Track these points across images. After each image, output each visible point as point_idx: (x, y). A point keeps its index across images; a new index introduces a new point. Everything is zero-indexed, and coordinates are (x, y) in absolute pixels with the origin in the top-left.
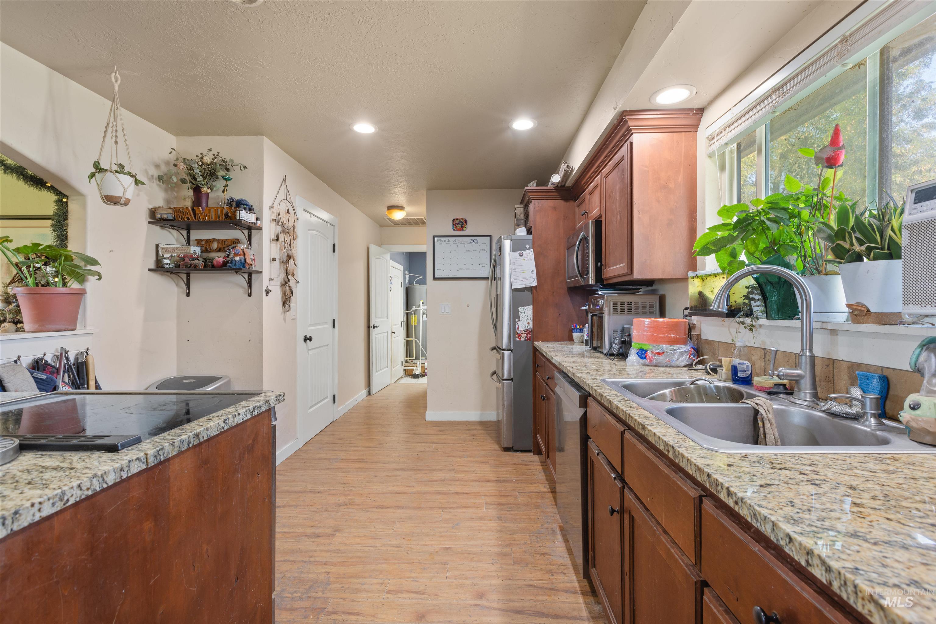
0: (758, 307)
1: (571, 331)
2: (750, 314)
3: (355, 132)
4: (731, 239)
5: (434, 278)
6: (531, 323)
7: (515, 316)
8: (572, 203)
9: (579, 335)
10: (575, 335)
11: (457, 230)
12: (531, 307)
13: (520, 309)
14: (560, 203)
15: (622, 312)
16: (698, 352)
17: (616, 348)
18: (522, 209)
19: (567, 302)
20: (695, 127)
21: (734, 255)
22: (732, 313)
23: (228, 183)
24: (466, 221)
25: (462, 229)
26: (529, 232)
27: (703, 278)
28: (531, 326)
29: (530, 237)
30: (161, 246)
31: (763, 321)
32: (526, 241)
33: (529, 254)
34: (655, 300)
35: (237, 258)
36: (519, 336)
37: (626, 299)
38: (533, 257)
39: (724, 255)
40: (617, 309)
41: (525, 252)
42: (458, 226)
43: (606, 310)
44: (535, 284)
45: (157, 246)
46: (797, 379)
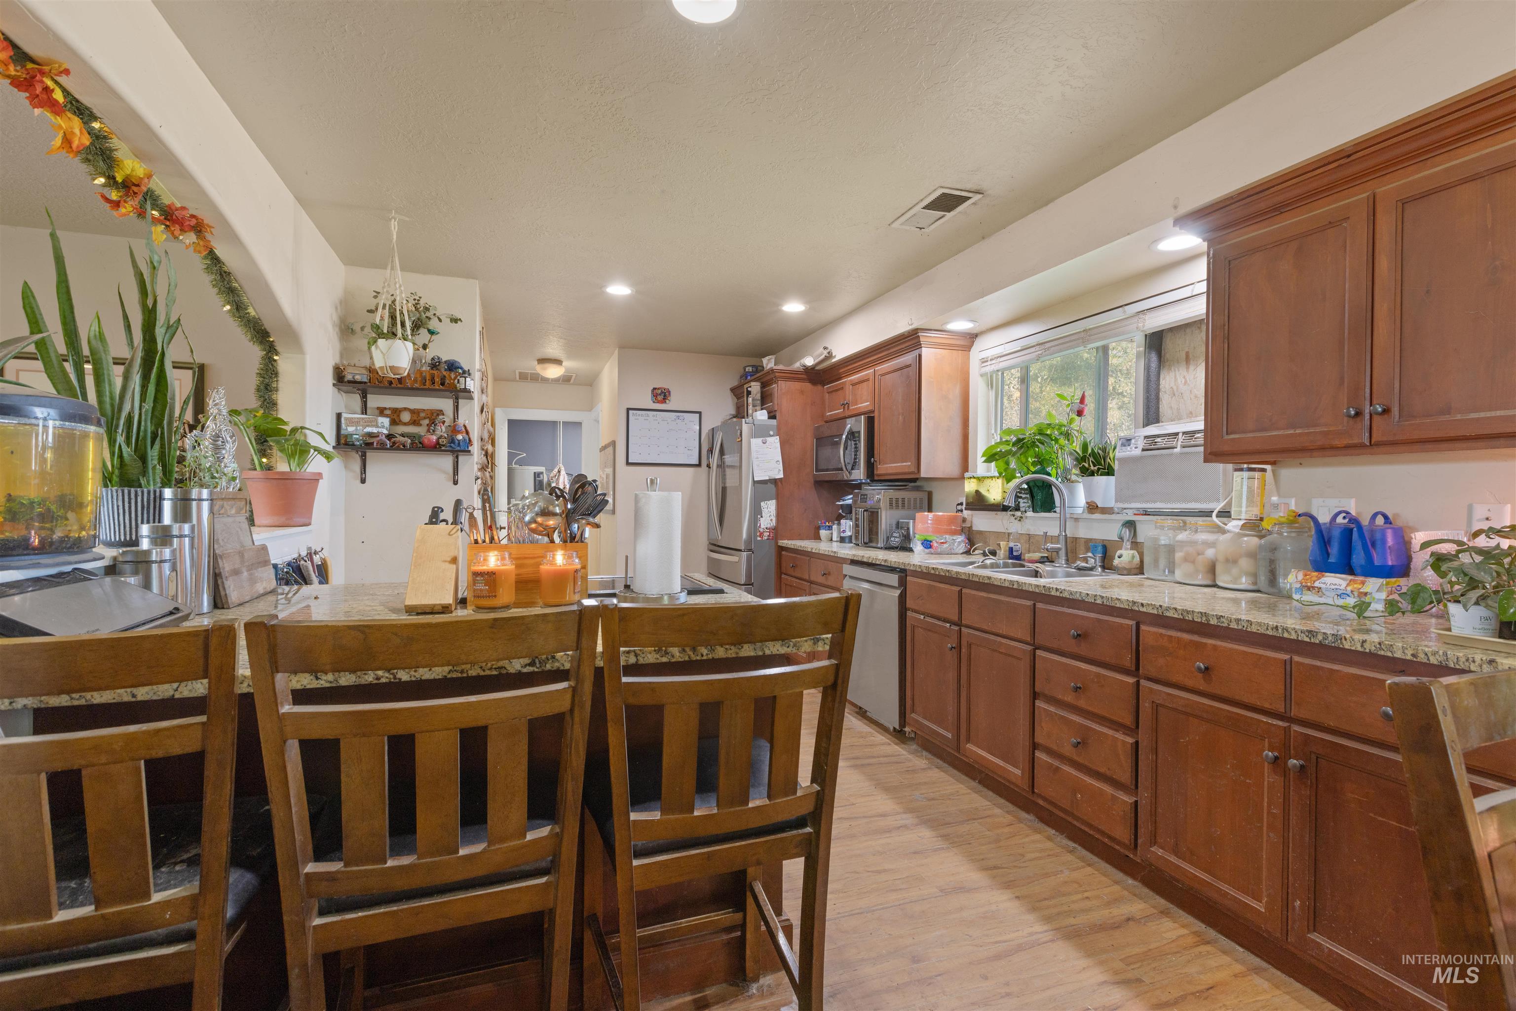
0: (1023, 504)
1: (818, 528)
2: (1017, 508)
3: (607, 293)
4: (1009, 452)
5: (628, 463)
6: (774, 521)
7: (757, 512)
8: (819, 387)
9: (828, 532)
10: (823, 533)
11: (659, 402)
12: (774, 502)
13: (762, 504)
14: (808, 386)
15: (897, 507)
16: (971, 541)
17: (896, 541)
18: (759, 388)
19: (812, 496)
20: (968, 348)
21: (1007, 463)
22: (1002, 508)
23: (434, 337)
24: (669, 392)
25: (664, 401)
26: (772, 416)
27: (980, 479)
28: (774, 523)
29: (774, 422)
30: (344, 415)
31: (1030, 514)
32: (769, 428)
33: (774, 442)
34: (925, 496)
35: (460, 437)
36: (761, 534)
37: (901, 494)
38: (778, 445)
39: (1001, 463)
40: (893, 504)
41: (769, 439)
42: (660, 398)
43: (882, 504)
44: (781, 476)
45: (339, 416)
46: (1057, 551)
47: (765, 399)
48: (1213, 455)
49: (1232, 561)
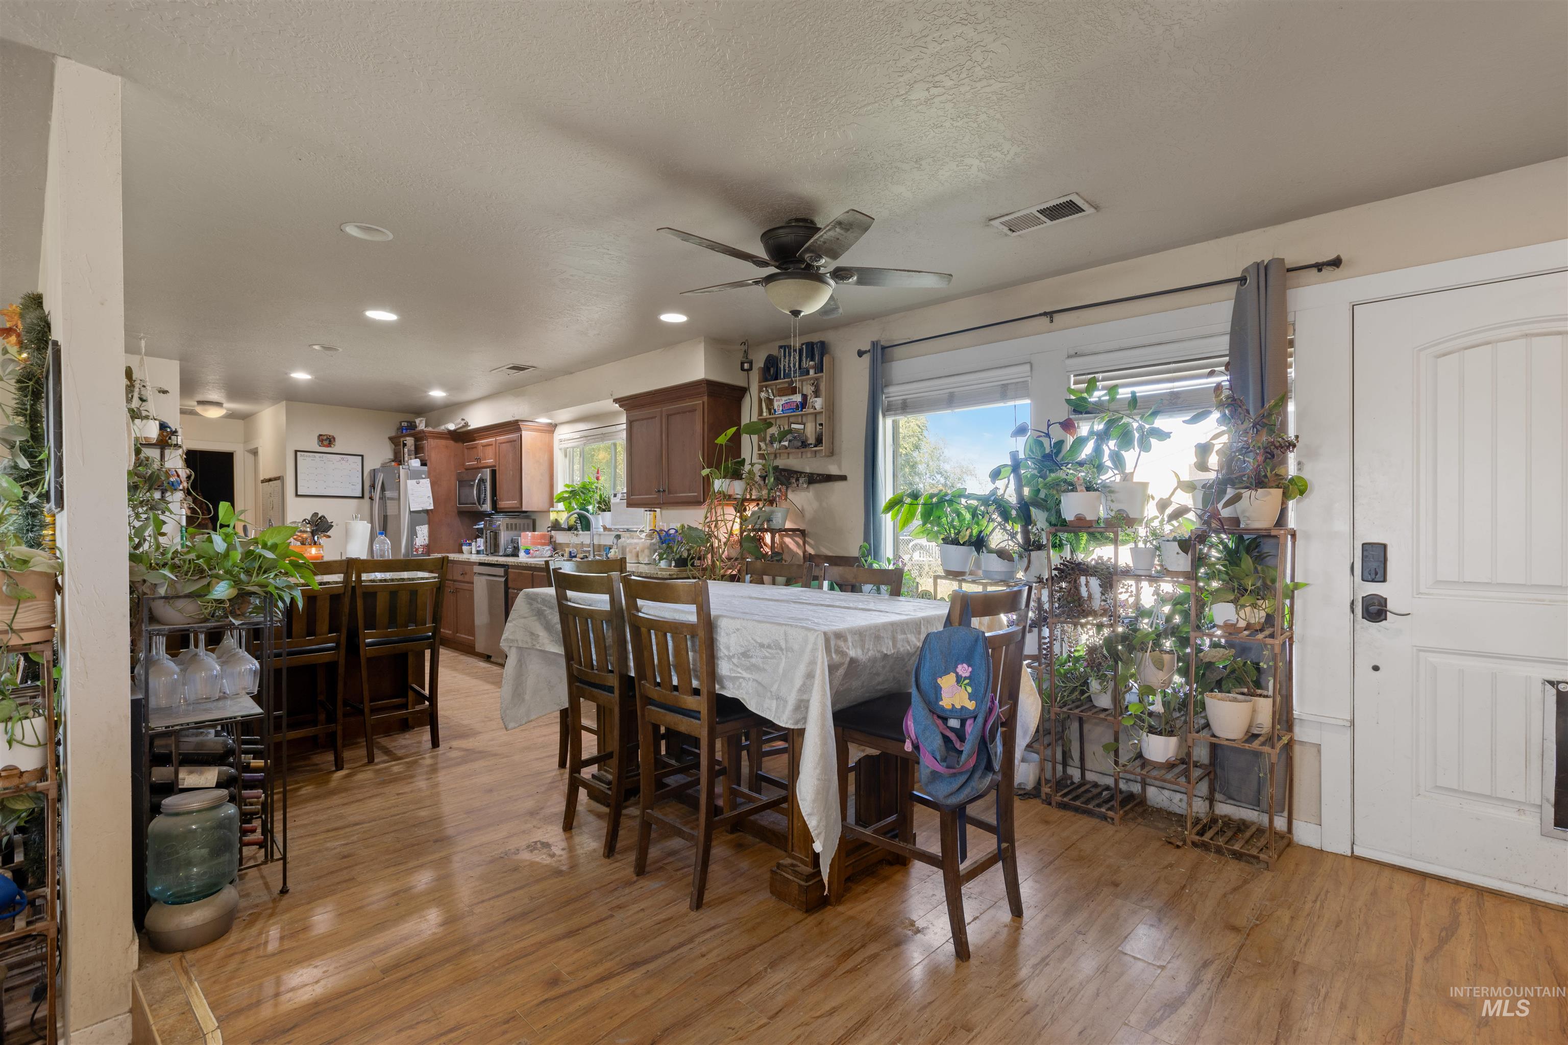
0: (579, 526)
1: (462, 545)
2: (576, 529)
3: (292, 378)
4: (569, 498)
5: (297, 495)
6: (427, 539)
7: (413, 533)
8: (460, 445)
9: (469, 547)
10: (465, 548)
11: (325, 446)
12: (427, 526)
13: (417, 528)
14: (452, 443)
15: (512, 529)
16: (555, 549)
17: (509, 551)
18: (413, 442)
19: (456, 522)
21: (570, 503)
22: (570, 529)
24: (334, 438)
25: (329, 445)
26: (424, 464)
27: (558, 512)
28: (427, 542)
29: (425, 468)
31: (581, 532)
32: (421, 473)
33: (426, 483)
34: (531, 522)
35: (173, 479)
36: (417, 550)
37: (514, 521)
38: (429, 485)
39: (566, 502)
40: (509, 527)
41: (422, 481)
42: (326, 443)
43: (501, 528)
44: (432, 508)
46: (589, 552)
47: (418, 450)
48: (629, 505)
49: (643, 551)
